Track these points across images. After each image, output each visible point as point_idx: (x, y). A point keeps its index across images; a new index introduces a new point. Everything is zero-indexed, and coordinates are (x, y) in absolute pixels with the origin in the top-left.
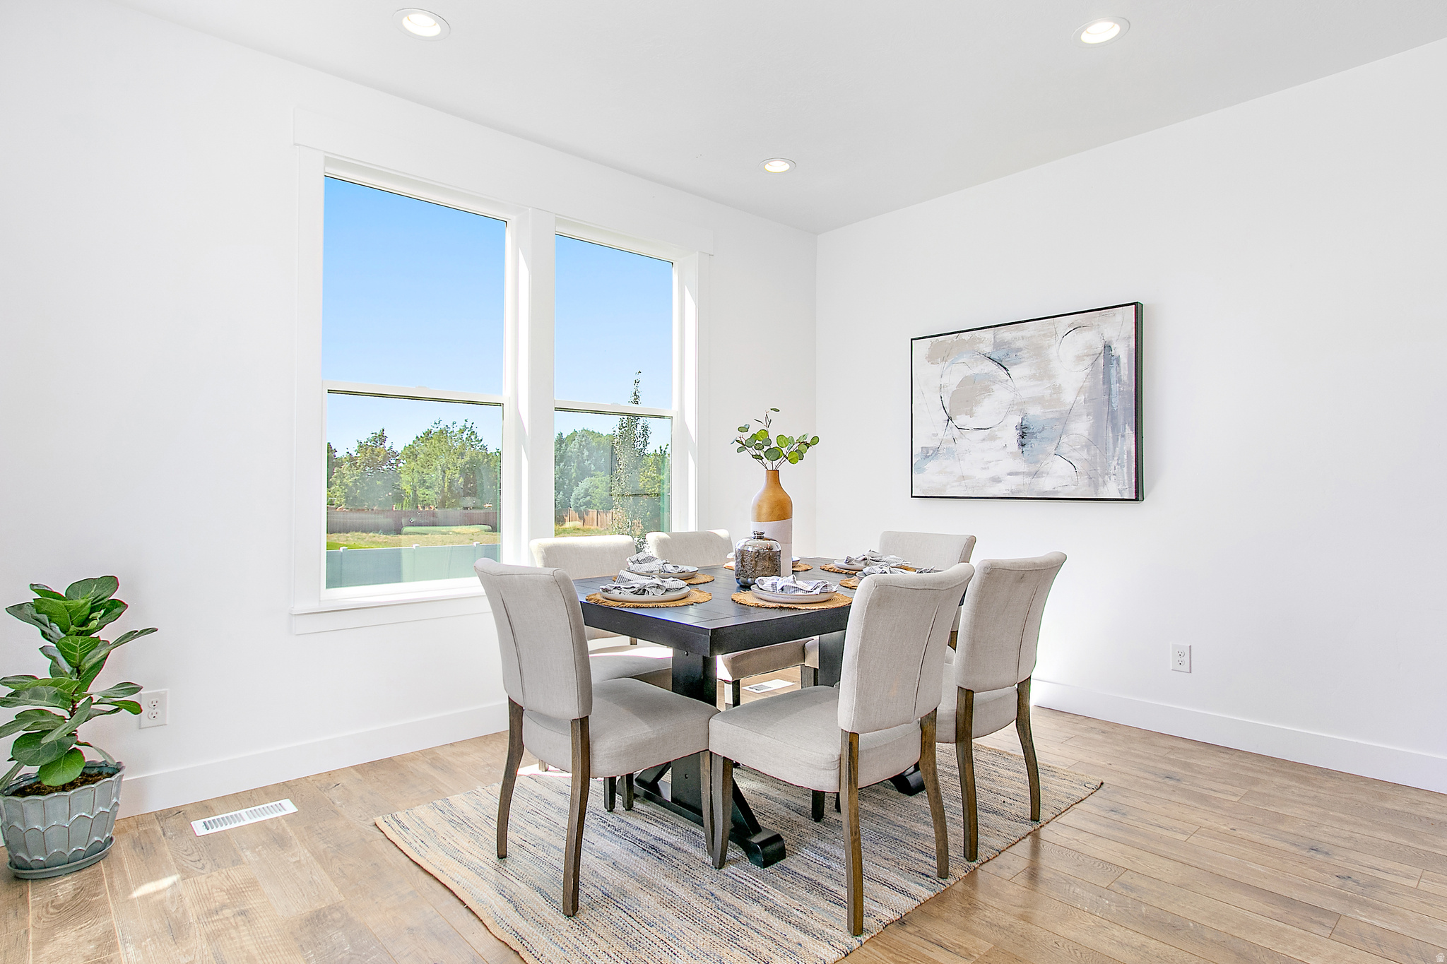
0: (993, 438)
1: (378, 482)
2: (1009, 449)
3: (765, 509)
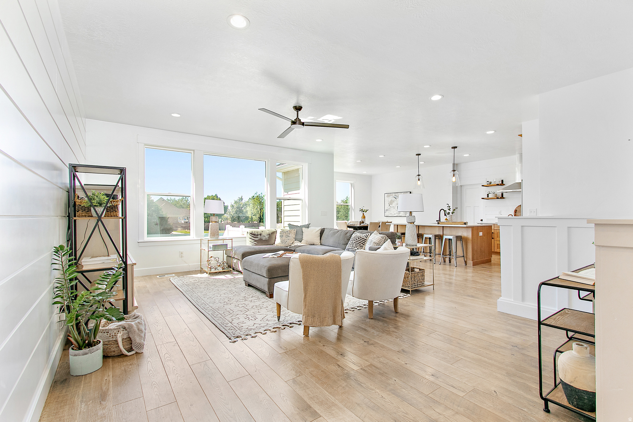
3: (362, 217)
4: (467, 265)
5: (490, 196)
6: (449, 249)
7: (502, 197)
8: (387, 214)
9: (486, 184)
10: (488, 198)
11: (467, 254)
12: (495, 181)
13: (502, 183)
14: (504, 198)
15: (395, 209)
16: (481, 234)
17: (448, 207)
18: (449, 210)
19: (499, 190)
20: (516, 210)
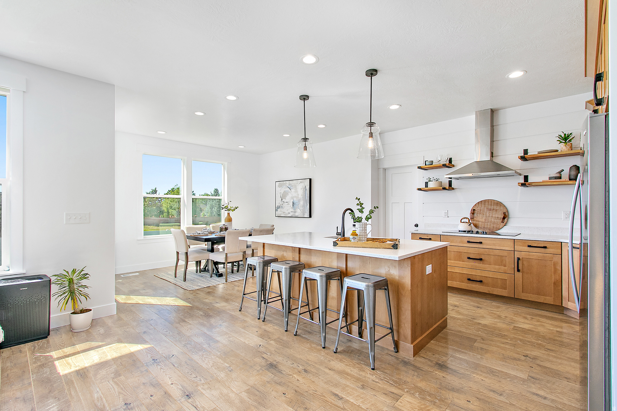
0: (288, 204)
1: (154, 207)
2: (291, 207)
3: (226, 220)
4: (400, 351)
5: (431, 185)
6: (359, 307)
7: (451, 186)
8: (279, 213)
9: (423, 165)
10: (426, 188)
11: (398, 325)
12: (439, 159)
13: (450, 164)
14: (453, 189)
15: (289, 205)
16: (429, 269)
17: (358, 204)
18: (361, 211)
19: (444, 175)
20: (474, 210)
